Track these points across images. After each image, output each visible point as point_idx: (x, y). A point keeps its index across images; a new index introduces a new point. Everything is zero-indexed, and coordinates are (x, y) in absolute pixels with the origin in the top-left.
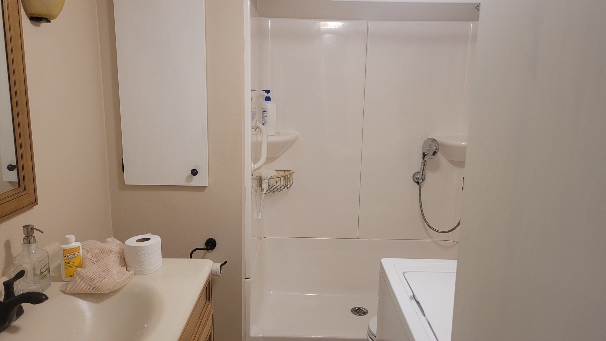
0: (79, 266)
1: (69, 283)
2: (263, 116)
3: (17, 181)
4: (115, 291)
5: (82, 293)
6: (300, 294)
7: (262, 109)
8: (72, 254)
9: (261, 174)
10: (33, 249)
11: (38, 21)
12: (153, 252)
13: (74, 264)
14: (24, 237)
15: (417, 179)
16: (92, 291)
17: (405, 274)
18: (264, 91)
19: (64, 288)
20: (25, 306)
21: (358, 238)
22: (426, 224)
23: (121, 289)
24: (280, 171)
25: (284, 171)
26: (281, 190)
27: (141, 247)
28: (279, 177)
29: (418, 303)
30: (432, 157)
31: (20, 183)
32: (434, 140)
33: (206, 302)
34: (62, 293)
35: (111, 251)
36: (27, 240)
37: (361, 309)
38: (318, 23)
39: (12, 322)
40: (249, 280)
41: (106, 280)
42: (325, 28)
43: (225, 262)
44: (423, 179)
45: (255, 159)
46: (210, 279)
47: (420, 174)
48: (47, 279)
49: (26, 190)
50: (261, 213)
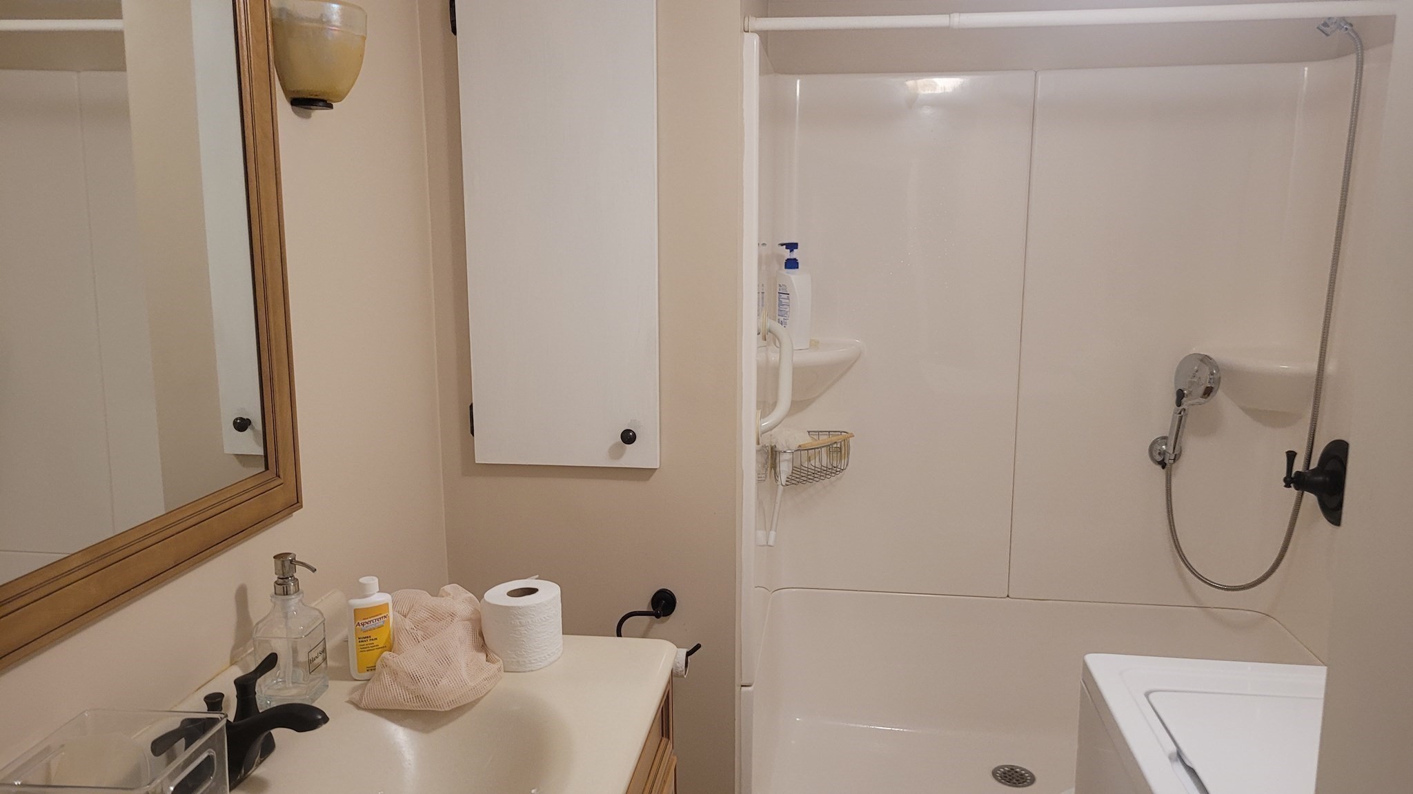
0: (387, 648)
1: (366, 684)
2: (781, 304)
3: (263, 454)
4: (465, 705)
5: (393, 708)
6: (865, 726)
7: (778, 288)
8: (372, 619)
9: (774, 441)
10: (293, 608)
11: (309, 107)
12: (544, 619)
13: (375, 642)
14: (276, 579)
15: (1160, 454)
16: (416, 704)
17: (1151, 696)
18: (782, 245)
19: (356, 696)
20: (279, 734)
21: (1008, 596)
22: (1183, 565)
23: (477, 703)
24: (819, 432)
25: (829, 432)
26: (822, 478)
27: (519, 608)
28: (818, 448)
29: (1192, 771)
30: (1203, 400)
31: (268, 460)
32: (1205, 359)
33: (661, 741)
34: (352, 706)
35: (453, 615)
36: (282, 587)
37: (1018, 770)
38: (910, 83)
39: (253, 769)
40: (750, 688)
41: (444, 682)
42: (930, 92)
43: (698, 646)
44: (1176, 455)
45: (766, 405)
46: (670, 687)
47: (1169, 445)
48: (321, 675)
49: (279, 477)
50: (776, 531)
